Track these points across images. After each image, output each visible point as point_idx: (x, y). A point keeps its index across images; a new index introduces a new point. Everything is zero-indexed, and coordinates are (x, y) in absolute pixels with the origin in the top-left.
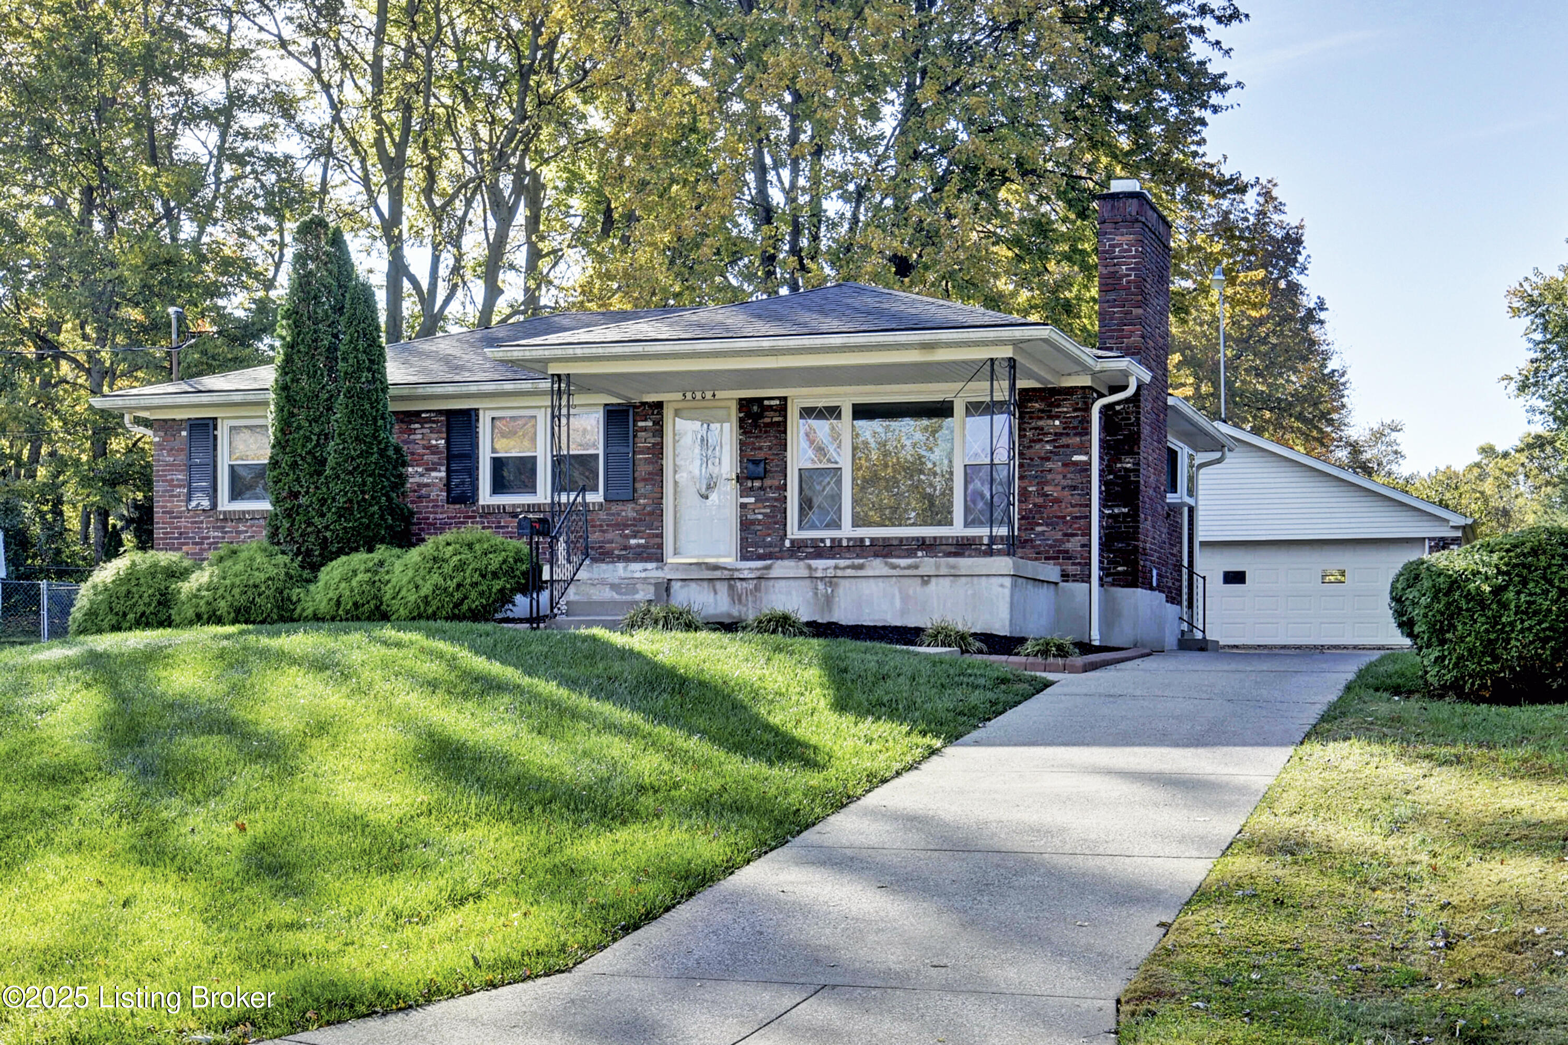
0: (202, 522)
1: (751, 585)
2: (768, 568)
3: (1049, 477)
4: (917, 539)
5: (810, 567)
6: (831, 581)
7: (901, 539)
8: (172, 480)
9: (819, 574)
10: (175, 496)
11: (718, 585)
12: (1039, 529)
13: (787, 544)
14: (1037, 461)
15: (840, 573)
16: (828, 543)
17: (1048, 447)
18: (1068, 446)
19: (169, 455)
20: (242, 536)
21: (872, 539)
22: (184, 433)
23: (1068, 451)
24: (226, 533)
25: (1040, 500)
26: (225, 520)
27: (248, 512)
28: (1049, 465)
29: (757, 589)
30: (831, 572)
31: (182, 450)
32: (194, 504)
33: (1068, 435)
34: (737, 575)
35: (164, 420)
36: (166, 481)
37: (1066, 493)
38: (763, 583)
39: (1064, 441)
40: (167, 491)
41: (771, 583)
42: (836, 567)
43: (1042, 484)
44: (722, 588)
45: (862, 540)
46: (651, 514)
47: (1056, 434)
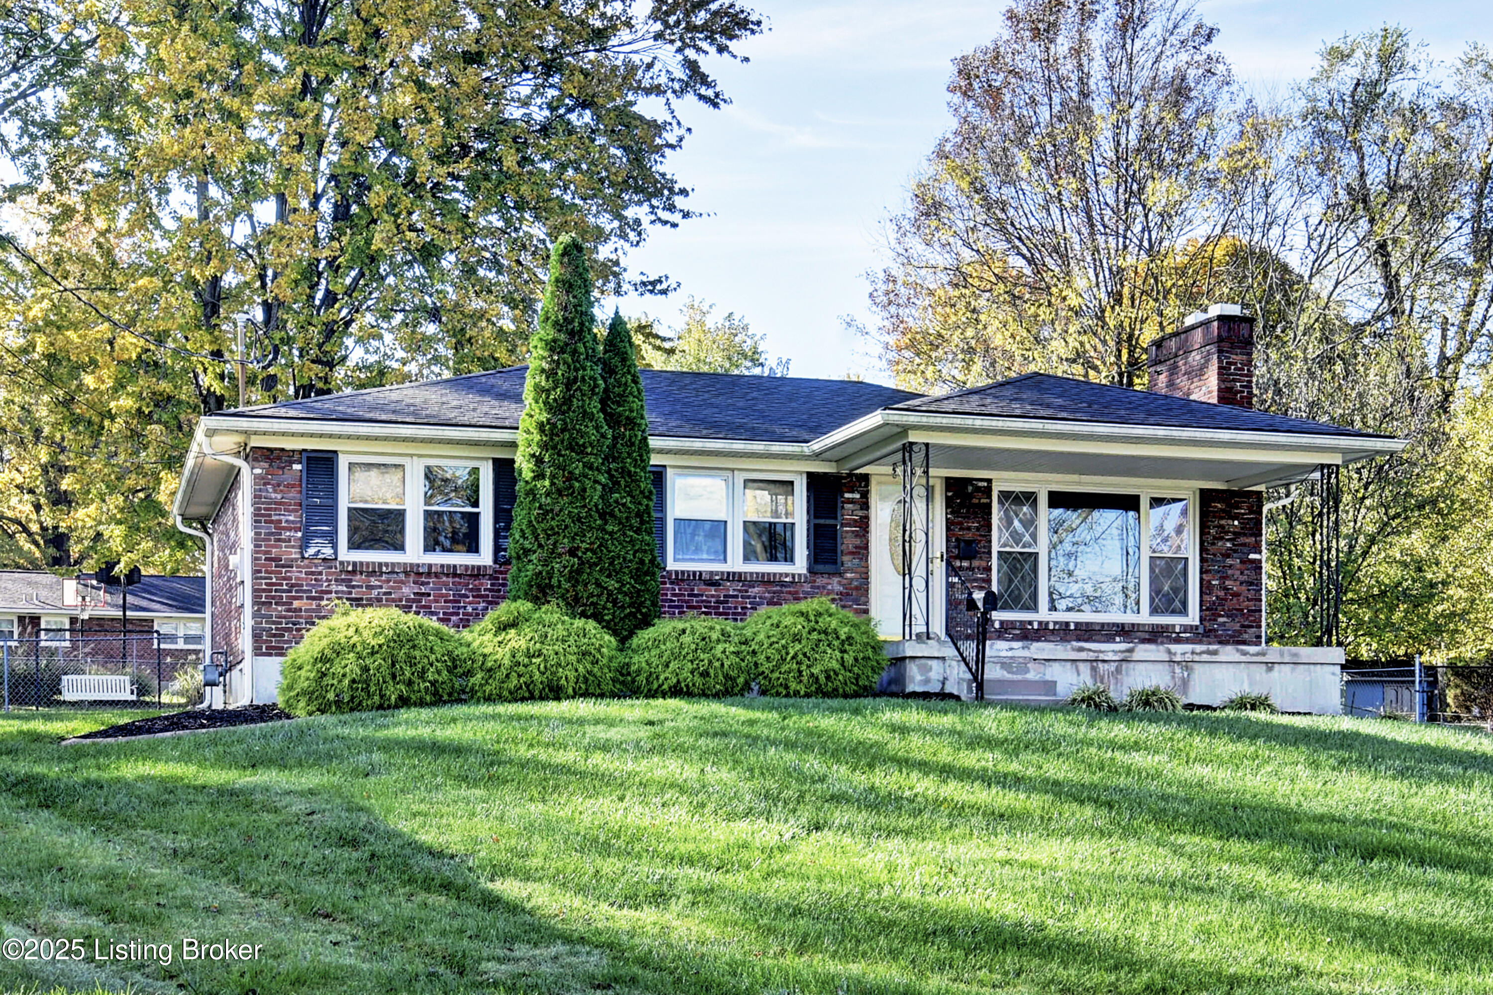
0: (320, 573)
1: (1113, 667)
2: (1131, 651)
3: (1230, 572)
4: (1117, 625)
5: (1169, 652)
6: (1187, 665)
7: (1103, 625)
8: (280, 521)
9: (1178, 658)
10: (284, 541)
11: (1081, 666)
12: (1221, 620)
13: (997, 625)
14: (1219, 558)
15: (1197, 658)
16: (1036, 626)
17: (1229, 545)
18: (1244, 545)
19: (275, 491)
20: (375, 593)
21: (1077, 624)
22: (297, 467)
23: (1245, 550)
24: (353, 587)
25: (1222, 594)
26: (354, 572)
27: (387, 565)
28: (1229, 561)
29: (1118, 670)
30: (1188, 657)
31: (293, 486)
32: (311, 551)
33: (1245, 535)
34: (1102, 657)
35: (269, 449)
36: (271, 522)
37: (1244, 588)
38: (1124, 665)
39: (1242, 540)
40: (272, 534)
41: (1132, 665)
42: (1193, 653)
43: (1224, 578)
44: (1085, 668)
45: (1067, 624)
46: (857, 588)
47: (1234, 533)
